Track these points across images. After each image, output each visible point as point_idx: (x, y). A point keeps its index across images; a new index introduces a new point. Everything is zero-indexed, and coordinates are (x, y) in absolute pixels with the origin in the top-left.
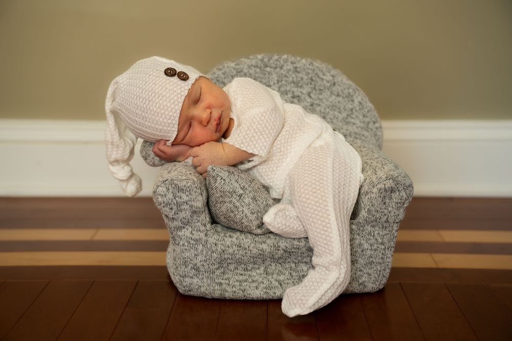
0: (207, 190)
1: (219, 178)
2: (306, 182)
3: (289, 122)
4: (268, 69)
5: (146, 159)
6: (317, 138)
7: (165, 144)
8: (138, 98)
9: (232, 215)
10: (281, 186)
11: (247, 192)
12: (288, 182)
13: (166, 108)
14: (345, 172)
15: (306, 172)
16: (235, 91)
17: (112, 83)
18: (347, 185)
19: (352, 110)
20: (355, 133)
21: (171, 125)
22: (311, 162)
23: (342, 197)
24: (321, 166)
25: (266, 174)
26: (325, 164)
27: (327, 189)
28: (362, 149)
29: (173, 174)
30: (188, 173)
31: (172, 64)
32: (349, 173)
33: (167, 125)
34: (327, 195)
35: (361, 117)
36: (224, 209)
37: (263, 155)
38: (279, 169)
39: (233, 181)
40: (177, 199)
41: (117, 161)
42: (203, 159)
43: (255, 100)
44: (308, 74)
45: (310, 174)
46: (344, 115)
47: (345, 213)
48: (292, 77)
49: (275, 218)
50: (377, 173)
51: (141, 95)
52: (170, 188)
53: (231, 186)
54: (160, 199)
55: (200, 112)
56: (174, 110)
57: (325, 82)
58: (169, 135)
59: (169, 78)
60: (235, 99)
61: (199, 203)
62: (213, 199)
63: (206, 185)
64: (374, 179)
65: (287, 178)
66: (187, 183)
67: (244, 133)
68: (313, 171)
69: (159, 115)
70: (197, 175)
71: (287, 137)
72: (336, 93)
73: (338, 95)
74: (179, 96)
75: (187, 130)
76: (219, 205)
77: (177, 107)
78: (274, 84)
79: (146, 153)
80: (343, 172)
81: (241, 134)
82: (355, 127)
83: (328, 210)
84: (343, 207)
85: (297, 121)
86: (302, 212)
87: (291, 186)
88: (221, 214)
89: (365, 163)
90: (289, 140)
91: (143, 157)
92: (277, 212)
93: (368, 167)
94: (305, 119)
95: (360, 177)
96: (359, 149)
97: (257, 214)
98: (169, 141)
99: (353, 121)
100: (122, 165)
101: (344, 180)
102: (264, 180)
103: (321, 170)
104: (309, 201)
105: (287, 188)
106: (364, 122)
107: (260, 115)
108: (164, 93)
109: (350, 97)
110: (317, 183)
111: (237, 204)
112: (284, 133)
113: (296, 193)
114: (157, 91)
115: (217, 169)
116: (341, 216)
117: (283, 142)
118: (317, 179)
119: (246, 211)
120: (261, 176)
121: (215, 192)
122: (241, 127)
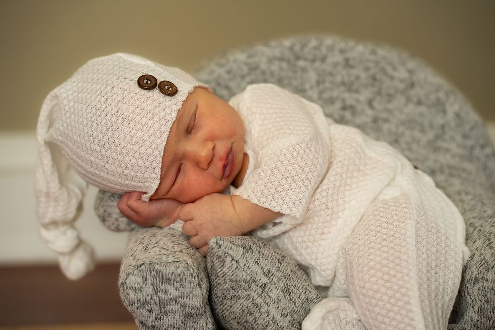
0: (208, 276)
1: (228, 259)
2: (372, 264)
3: (341, 159)
4: (302, 63)
5: (104, 220)
6: (388, 185)
7: (139, 199)
8: (94, 125)
9: (250, 318)
10: (330, 266)
11: (275, 280)
12: (342, 260)
13: (141, 142)
14: (438, 244)
15: (372, 245)
16: (249, 109)
17: (48, 97)
18: (442, 266)
19: (443, 127)
20: (451, 167)
21: (150, 170)
22: (379, 228)
23: (433, 287)
24: (396, 235)
25: (304, 245)
26: (403, 231)
27: (408, 275)
28: (464, 197)
29: (152, 254)
30: (177, 249)
31: (149, 67)
32: (443, 245)
33: (143, 169)
34: (408, 285)
35: (459, 138)
36: (236, 308)
37: (298, 215)
38: (324, 237)
39: (251, 262)
40: (160, 294)
41: (55, 223)
42: (201, 224)
43: (282, 123)
44: (367, 69)
45: (379, 249)
46: (431, 135)
47: (440, 314)
48: (342, 75)
49: (322, 325)
50: (492, 245)
51: (99, 119)
52: (149, 277)
53: (249, 271)
54: (132, 296)
55: (197, 147)
56: (154, 146)
57: (396, 83)
58: (146, 184)
59: (145, 92)
60: (250, 122)
61: (196, 299)
62: (218, 292)
63: (206, 268)
64: (488, 257)
65: (340, 254)
66: (177, 268)
67: (266, 180)
68: (384, 243)
69: (131, 153)
70: (192, 252)
71: (337, 183)
72: (415, 100)
73: (419, 103)
74: (163, 122)
75: (174, 177)
76: (229, 302)
77: (159, 141)
78: (312, 87)
79: (105, 211)
80: (434, 244)
81: (260, 182)
82: (448, 157)
83: (410, 311)
84: (436, 305)
85: (353, 156)
86: (368, 313)
87: (346, 267)
88: (232, 316)
89: (469, 225)
90: (342, 188)
91: (99, 216)
92: (324, 315)
93: (476, 233)
94: (368, 151)
95: (463, 252)
96: (457, 198)
97: (292, 316)
98: (145, 193)
99: (445, 145)
100: (62, 228)
101: (437, 259)
102: (301, 255)
103: (396, 242)
104: (378, 296)
105: (341, 270)
106: (464, 147)
107: (291, 149)
108: (138, 117)
109: (439, 106)
110: (391, 265)
111: (259, 301)
112: (332, 178)
113: (356, 282)
114: (126, 113)
115: (225, 244)
116: (432, 319)
117: (330, 192)
118: (391, 258)
119: (273, 312)
120: (296, 249)
121: (221, 281)
122: (260, 170)
